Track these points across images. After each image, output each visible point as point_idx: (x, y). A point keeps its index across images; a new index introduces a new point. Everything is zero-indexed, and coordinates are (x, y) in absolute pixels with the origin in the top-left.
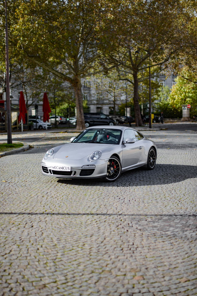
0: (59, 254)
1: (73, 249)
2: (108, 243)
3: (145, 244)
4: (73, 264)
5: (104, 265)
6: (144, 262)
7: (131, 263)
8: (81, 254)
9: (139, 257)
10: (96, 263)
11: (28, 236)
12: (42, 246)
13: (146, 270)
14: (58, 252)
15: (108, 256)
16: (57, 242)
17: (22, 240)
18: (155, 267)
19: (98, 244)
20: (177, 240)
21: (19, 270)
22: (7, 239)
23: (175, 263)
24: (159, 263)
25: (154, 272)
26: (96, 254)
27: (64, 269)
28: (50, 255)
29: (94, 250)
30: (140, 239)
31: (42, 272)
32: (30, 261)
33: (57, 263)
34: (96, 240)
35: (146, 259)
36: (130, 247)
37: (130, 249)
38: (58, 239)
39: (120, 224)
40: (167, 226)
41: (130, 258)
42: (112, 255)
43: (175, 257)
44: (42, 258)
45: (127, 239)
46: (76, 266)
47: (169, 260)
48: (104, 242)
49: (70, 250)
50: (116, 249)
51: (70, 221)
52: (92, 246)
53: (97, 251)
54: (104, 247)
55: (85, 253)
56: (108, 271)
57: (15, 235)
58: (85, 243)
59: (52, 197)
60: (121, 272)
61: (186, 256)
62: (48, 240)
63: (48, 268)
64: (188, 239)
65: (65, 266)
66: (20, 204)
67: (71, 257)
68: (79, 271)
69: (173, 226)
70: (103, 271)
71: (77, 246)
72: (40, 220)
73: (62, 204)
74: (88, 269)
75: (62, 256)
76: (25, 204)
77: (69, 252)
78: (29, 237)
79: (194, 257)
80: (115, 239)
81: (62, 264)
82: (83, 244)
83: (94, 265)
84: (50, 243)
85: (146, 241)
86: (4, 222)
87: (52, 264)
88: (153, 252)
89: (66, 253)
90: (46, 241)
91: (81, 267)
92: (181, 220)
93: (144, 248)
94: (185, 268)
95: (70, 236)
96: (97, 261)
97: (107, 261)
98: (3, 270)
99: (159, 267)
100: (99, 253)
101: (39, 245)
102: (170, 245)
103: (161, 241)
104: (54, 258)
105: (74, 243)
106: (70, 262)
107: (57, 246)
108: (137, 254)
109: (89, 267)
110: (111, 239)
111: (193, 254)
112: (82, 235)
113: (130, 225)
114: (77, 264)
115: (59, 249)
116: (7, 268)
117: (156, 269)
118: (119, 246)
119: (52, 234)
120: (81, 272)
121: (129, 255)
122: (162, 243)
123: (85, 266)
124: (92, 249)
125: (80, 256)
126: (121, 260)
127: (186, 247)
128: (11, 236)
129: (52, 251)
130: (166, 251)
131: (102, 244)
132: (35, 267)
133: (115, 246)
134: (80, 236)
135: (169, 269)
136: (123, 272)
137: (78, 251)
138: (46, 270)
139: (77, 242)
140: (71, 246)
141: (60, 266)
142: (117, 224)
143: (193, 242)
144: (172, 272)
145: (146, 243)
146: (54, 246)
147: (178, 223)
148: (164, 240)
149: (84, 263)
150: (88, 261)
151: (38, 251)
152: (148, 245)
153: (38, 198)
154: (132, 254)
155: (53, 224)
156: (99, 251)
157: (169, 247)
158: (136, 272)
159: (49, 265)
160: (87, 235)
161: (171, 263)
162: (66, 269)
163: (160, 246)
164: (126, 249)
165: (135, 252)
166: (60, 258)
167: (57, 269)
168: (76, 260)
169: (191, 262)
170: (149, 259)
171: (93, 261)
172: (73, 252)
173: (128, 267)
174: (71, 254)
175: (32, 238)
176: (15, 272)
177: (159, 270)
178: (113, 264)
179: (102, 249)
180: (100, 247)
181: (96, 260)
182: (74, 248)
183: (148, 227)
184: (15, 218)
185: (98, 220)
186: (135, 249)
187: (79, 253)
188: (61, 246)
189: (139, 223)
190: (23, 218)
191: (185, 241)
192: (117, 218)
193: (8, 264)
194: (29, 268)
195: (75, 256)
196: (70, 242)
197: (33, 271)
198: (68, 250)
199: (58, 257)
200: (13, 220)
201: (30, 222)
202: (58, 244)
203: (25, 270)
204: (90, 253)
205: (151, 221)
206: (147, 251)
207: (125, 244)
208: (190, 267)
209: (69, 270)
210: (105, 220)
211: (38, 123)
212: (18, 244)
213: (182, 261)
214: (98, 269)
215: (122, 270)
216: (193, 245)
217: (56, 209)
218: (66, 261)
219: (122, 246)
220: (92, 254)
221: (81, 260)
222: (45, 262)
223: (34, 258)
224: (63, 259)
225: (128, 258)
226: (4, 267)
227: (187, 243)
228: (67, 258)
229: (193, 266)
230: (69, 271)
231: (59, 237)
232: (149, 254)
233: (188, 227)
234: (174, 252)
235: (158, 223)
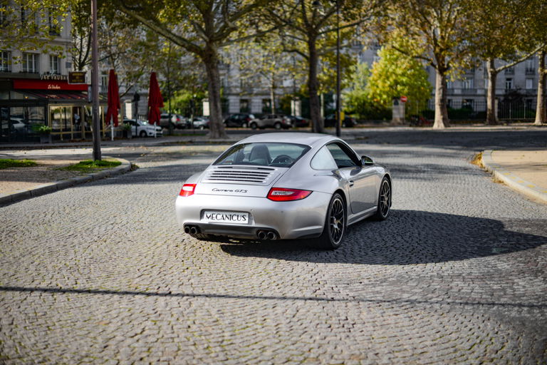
0: (227, 334)
1: (247, 327)
2: (304, 317)
3: (367, 318)
4: (253, 349)
5: (306, 349)
6: (370, 346)
7: (349, 346)
8: (264, 334)
9: (361, 338)
10: (292, 347)
11: (166, 307)
12: (194, 323)
13: (376, 357)
14: (223, 332)
15: (309, 336)
16: (218, 316)
17: (158, 313)
18: (390, 353)
19: (287, 318)
20: (418, 312)
21: (165, 358)
22: (132, 311)
23: (421, 345)
24: (394, 346)
25: (390, 359)
26: (287, 334)
27: (240, 357)
28: (212, 336)
29: (284, 327)
30: (356, 310)
31: (205, 361)
32: (180, 344)
33: (226, 348)
34: (283, 313)
35: (372, 340)
36: (342, 322)
37: (343, 326)
38: (219, 311)
39: (317, 288)
40: (398, 291)
41: (345, 339)
42: (316, 335)
43: (420, 337)
44: (200, 340)
45: (335, 312)
46: (259, 351)
47: (411, 341)
48: (297, 315)
49: (244, 328)
50: (319, 326)
51: (233, 284)
52: (278, 322)
53: (288, 330)
54: (299, 323)
55: (270, 332)
56: (314, 358)
57: (144, 306)
58: (265, 317)
59: (193, 246)
60: (336, 359)
61: (438, 335)
62: (203, 314)
63: (213, 355)
64: (436, 311)
65: (240, 352)
66: (141, 257)
67: (248, 338)
68: (266, 358)
69: (408, 292)
70: (305, 359)
71: (254, 322)
72: (181, 283)
73: (214, 258)
74: (280, 356)
75: (233, 337)
76: (149, 258)
77: (243, 330)
78: (168, 309)
79: (451, 338)
80: (315, 310)
81: (235, 349)
82: (263, 319)
83: (289, 350)
84: (207, 317)
85: (368, 314)
86: (120, 286)
87: (218, 349)
88: (383, 330)
89: (237, 332)
90: (199, 314)
91: (268, 353)
92: (419, 283)
93: (366, 324)
94: (440, 353)
95: (238, 306)
96: (293, 344)
97: (309, 343)
98: (139, 359)
99: (397, 352)
100: (292, 332)
101: (188, 320)
102: (408, 319)
103: (391, 314)
104: (220, 340)
105: (248, 317)
106: (248, 346)
107: (220, 322)
108: (356, 332)
109: (282, 352)
110: (309, 311)
111: (448, 332)
112: (258, 306)
113: (335, 289)
114: (260, 349)
115: (224, 326)
116: (144, 355)
117: (392, 356)
118: (324, 322)
119: (206, 304)
120: (269, 360)
121: (343, 335)
122: (395, 316)
123: (273, 351)
124: (280, 326)
125: (263, 337)
126: (331, 343)
127: (435, 323)
128: (137, 307)
129: (213, 329)
130: (404, 328)
131: (295, 319)
132: (190, 353)
133: (317, 322)
134: (255, 307)
135: (413, 355)
136: (340, 359)
137: (257, 329)
138: (211, 357)
139: (252, 316)
140: (244, 322)
141: (233, 352)
142: (314, 289)
143: (445, 315)
144: (419, 359)
145: (369, 316)
146: (214, 322)
147: (415, 287)
148: (397, 313)
149: (270, 346)
150: (277, 343)
151: (190, 330)
152: (371, 320)
153: (170, 248)
154: (348, 334)
155: (204, 288)
156: (292, 330)
157: (407, 322)
158: (360, 359)
159: (213, 350)
160: (265, 305)
161: (415, 346)
162: (244, 356)
163: (392, 320)
164: (337, 326)
165: (352, 330)
166: (230, 340)
167: (228, 357)
168: (256, 343)
169: (447, 345)
170: (377, 341)
171: (285, 343)
172: (249, 331)
173: (346, 353)
174: (246, 334)
175: (175, 309)
176: (159, 361)
177: (397, 357)
178: (319, 348)
179: (297, 327)
180: (292, 324)
181: (290, 343)
182: (249, 325)
183: (366, 293)
184: (138, 279)
185: (280, 282)
186: (351, 326)
187: (259, 332)
188: (227, 322)
189: (350, 288)
190: (151, 279)
191: (432, 313)
192: (310, 279)
193: (146, 349)
194: (182, 355)
195: (254, 337)
196: (240, 316)
197: (190, 359)
198: (240, 327)
199: (225, 338)
200: (135, 282)
201: (164, 285)
202: (221, 319)
203: (175, 358)
204: (277, 332)
205: (369, 284)
206: (372, 328)
207: (334, 319)
208: (446, 351)
209: (249, 357)
210: (292, 282)
211: (139, 125)
212: (154, 319)
213: (432, 343)
214: (297, 355)
215: (335, 356)
216: (446, 319)
217: (205, 265)
218: (241, 345)
219: (329, 322)
220: (281, 333)
221: (266, 343)
222: (206, 345)
223: (185, 339)
224: (234, 341)
225: (343, 339)
226: (140, 354)
227: (436, 316)
228: (241, 341)
229: (452, 350)
230: (249, 360)
231: (220, 309)
232: (375, 333)
233: (433, 293)
234: (416, 330)
235: (380, 287)
